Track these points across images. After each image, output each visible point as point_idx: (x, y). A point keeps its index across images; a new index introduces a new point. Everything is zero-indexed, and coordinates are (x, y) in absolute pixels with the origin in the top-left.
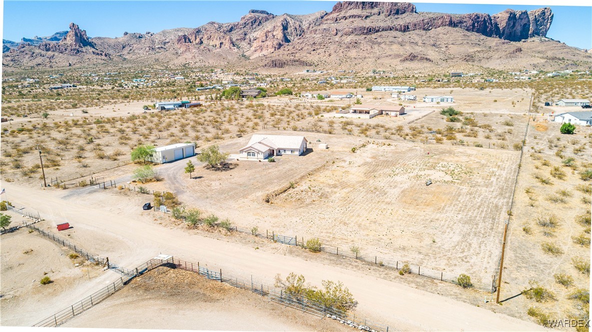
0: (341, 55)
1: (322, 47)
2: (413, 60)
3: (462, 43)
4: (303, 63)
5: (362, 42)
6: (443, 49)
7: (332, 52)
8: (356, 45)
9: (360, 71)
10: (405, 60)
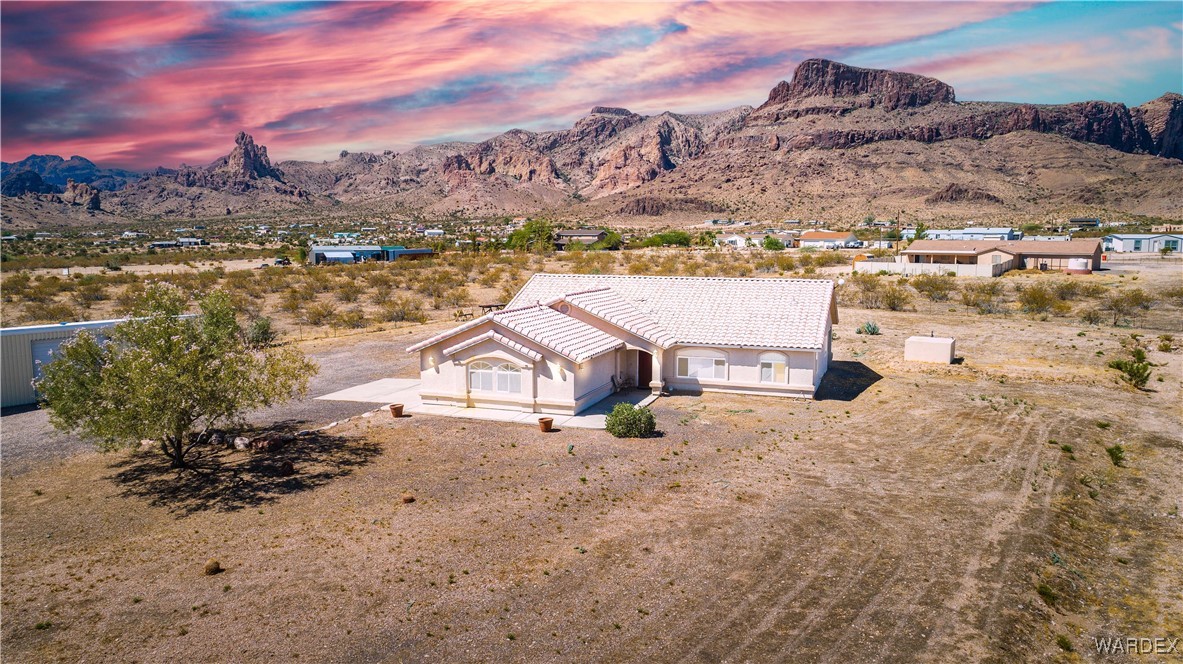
0: (790, 189)
1: (746, 174)
2: (956, 199)
3: (1067, 166)
4: (705, 207)
5: (836, 163)
6: (1022, 179)
7: (769, 184)
8: (821, 169)
9: (833, 221)
10: (938, 198)
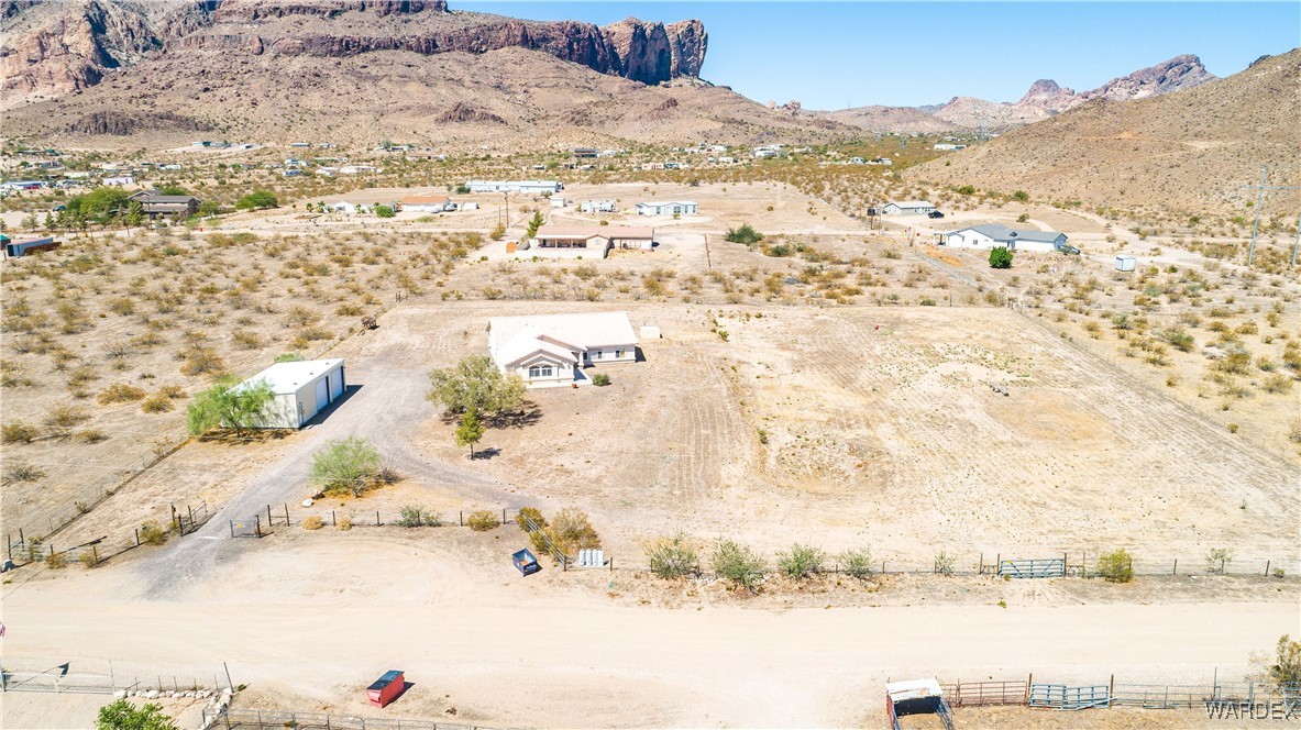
0: (285, 103)
1: (227, 82)
2: (464, 120)
3: (556, 85)
5: (333, 73)
6: (519, 97)
7: (259, 96)
8: (317, 79)
10: (447, 118)
